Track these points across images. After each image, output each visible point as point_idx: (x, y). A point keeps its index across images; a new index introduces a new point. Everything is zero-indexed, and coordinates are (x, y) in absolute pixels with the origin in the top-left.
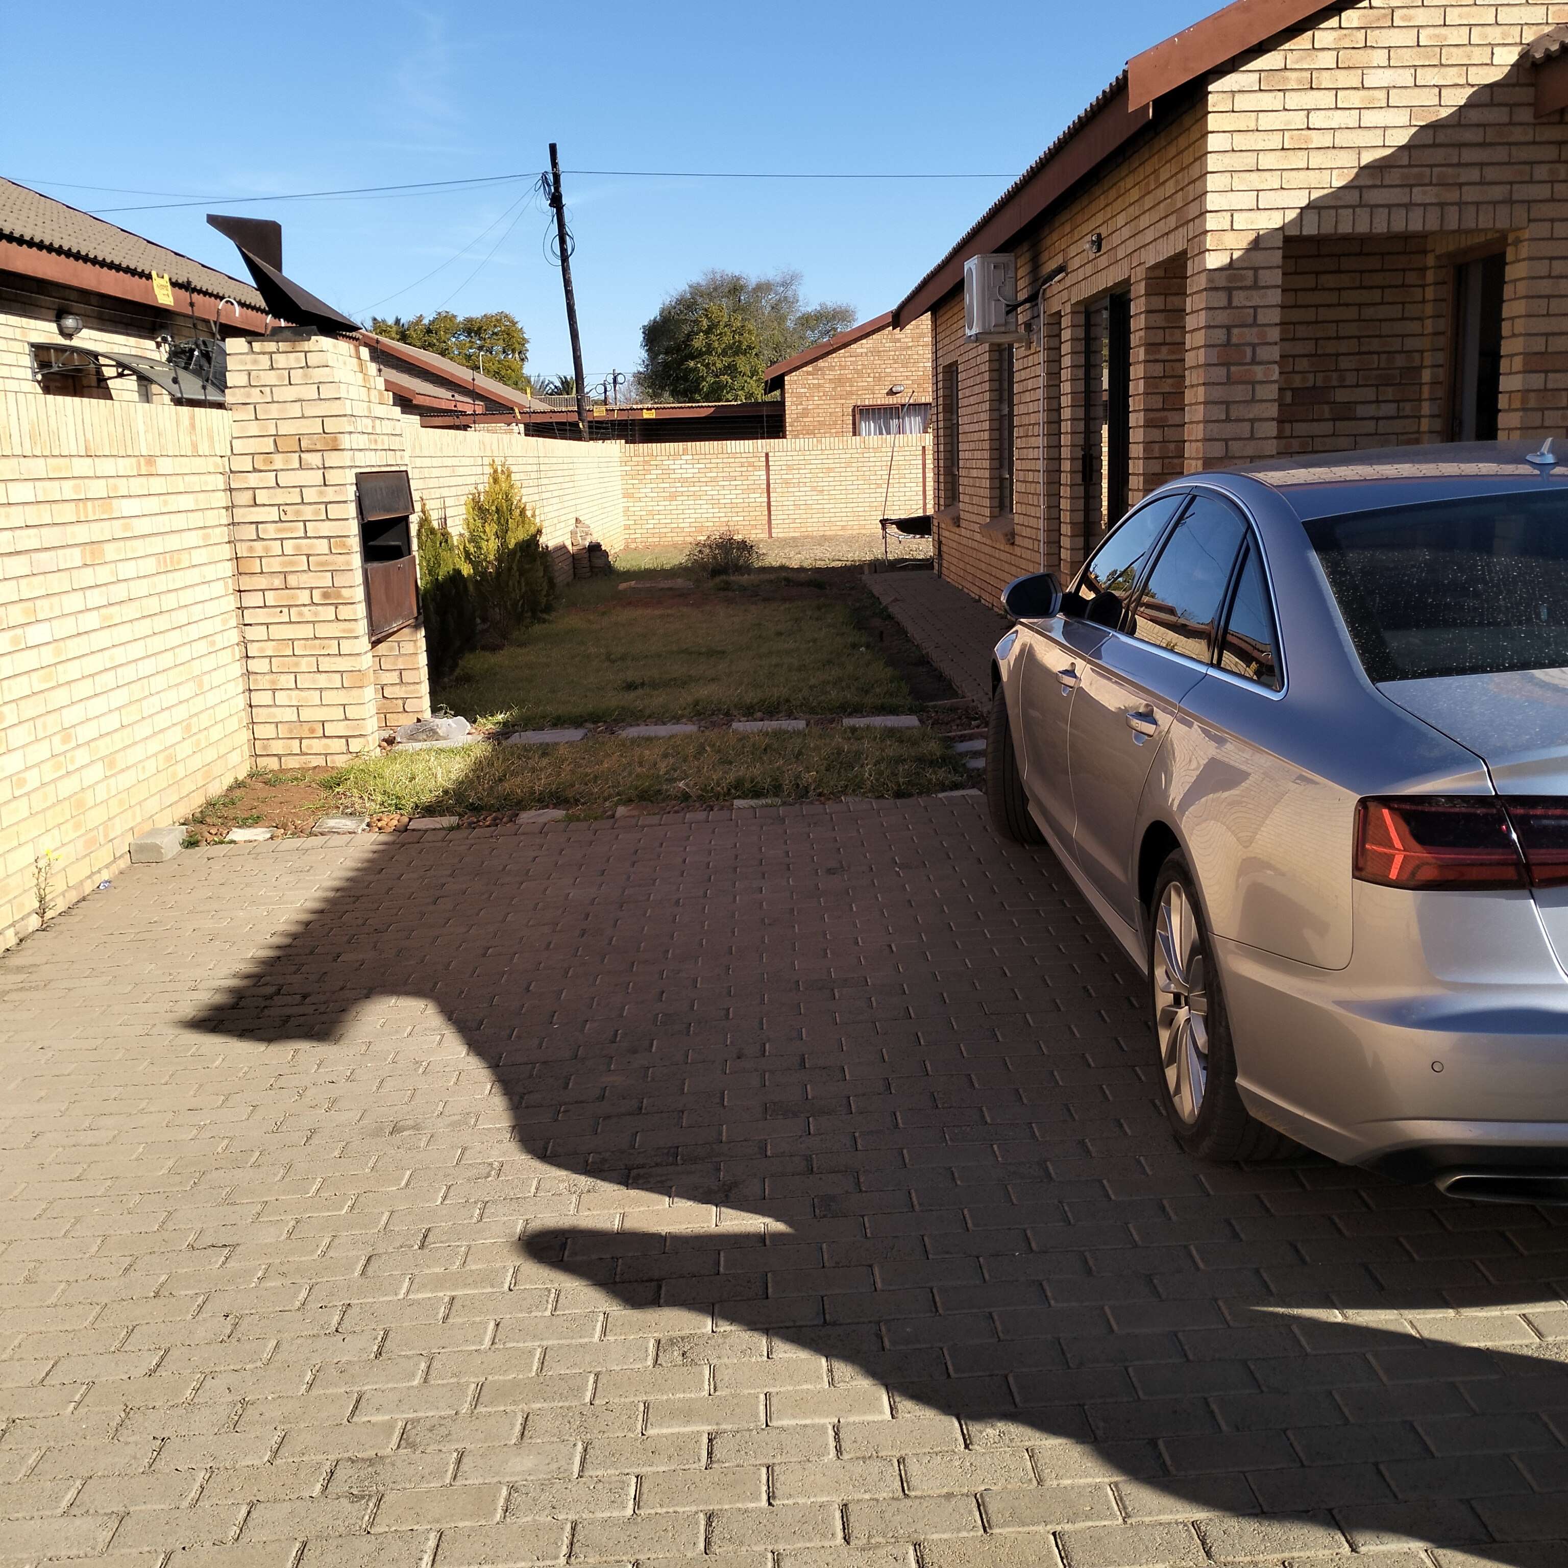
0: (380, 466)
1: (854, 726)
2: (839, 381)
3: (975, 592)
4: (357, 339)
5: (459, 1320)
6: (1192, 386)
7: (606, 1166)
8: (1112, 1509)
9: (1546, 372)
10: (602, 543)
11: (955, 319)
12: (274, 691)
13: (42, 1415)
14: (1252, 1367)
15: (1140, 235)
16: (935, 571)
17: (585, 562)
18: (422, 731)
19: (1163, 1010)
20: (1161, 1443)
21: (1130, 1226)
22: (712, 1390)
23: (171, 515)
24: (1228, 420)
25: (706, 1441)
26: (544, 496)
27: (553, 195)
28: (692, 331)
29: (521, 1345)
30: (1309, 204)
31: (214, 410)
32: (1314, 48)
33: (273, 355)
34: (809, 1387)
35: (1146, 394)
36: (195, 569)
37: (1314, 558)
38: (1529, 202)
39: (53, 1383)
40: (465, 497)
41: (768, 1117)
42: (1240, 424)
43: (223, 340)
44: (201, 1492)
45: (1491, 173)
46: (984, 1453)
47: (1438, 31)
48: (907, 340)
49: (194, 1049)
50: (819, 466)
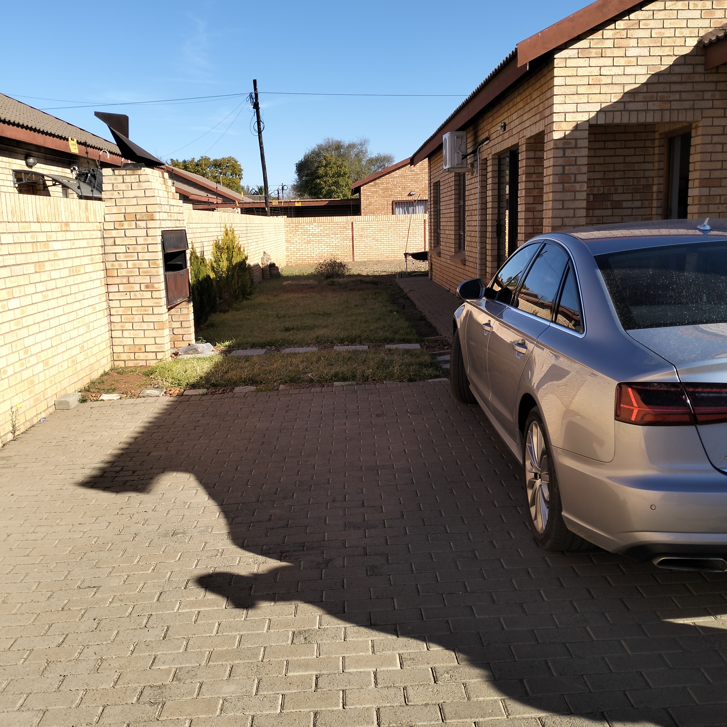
0: (173, 227)
1: (390, 348)
2: (386, 189)
3: (447, 287)
4: (164, 169)
5: (202, 622)
6: (547, 193)
7: (271, 551)
8: (502, 711)
9: (710, 187)
10: (276, 263)
11: (439, 161)
12: (123, 330)
13: (9, 664)
14: (568, 646)
15: (523, 123)
16: (429, 277)
17: (268, 272)
18: (191, 349)
19: (529, 481)
20: (525, 681)
21: (513, 580)
22: (318, 655)
23: (76, 249)
24: (563, 208)
25: (314, 678)
26: (249, 241)
27: (255, 103)
28: (319, 166)
29: (230, 634)
30: (600, 110)
31: (97, 202)
32: (603, 38)
33: (124, 176)
34: (364, 654)
35: (526, 196)
36: (87, 274)
37: (599, 272)
38: (702, 109)
39: (14, 649)
40: (212, 242)
41: (347, 529)
42: (569, 210)
43: (101, 169)
44: (81, 701)
45: (684, 96)
46: (443, 685)
47: (660, 30)
48: (417, 171)
49: (82, 496)
50: (376, 228)
